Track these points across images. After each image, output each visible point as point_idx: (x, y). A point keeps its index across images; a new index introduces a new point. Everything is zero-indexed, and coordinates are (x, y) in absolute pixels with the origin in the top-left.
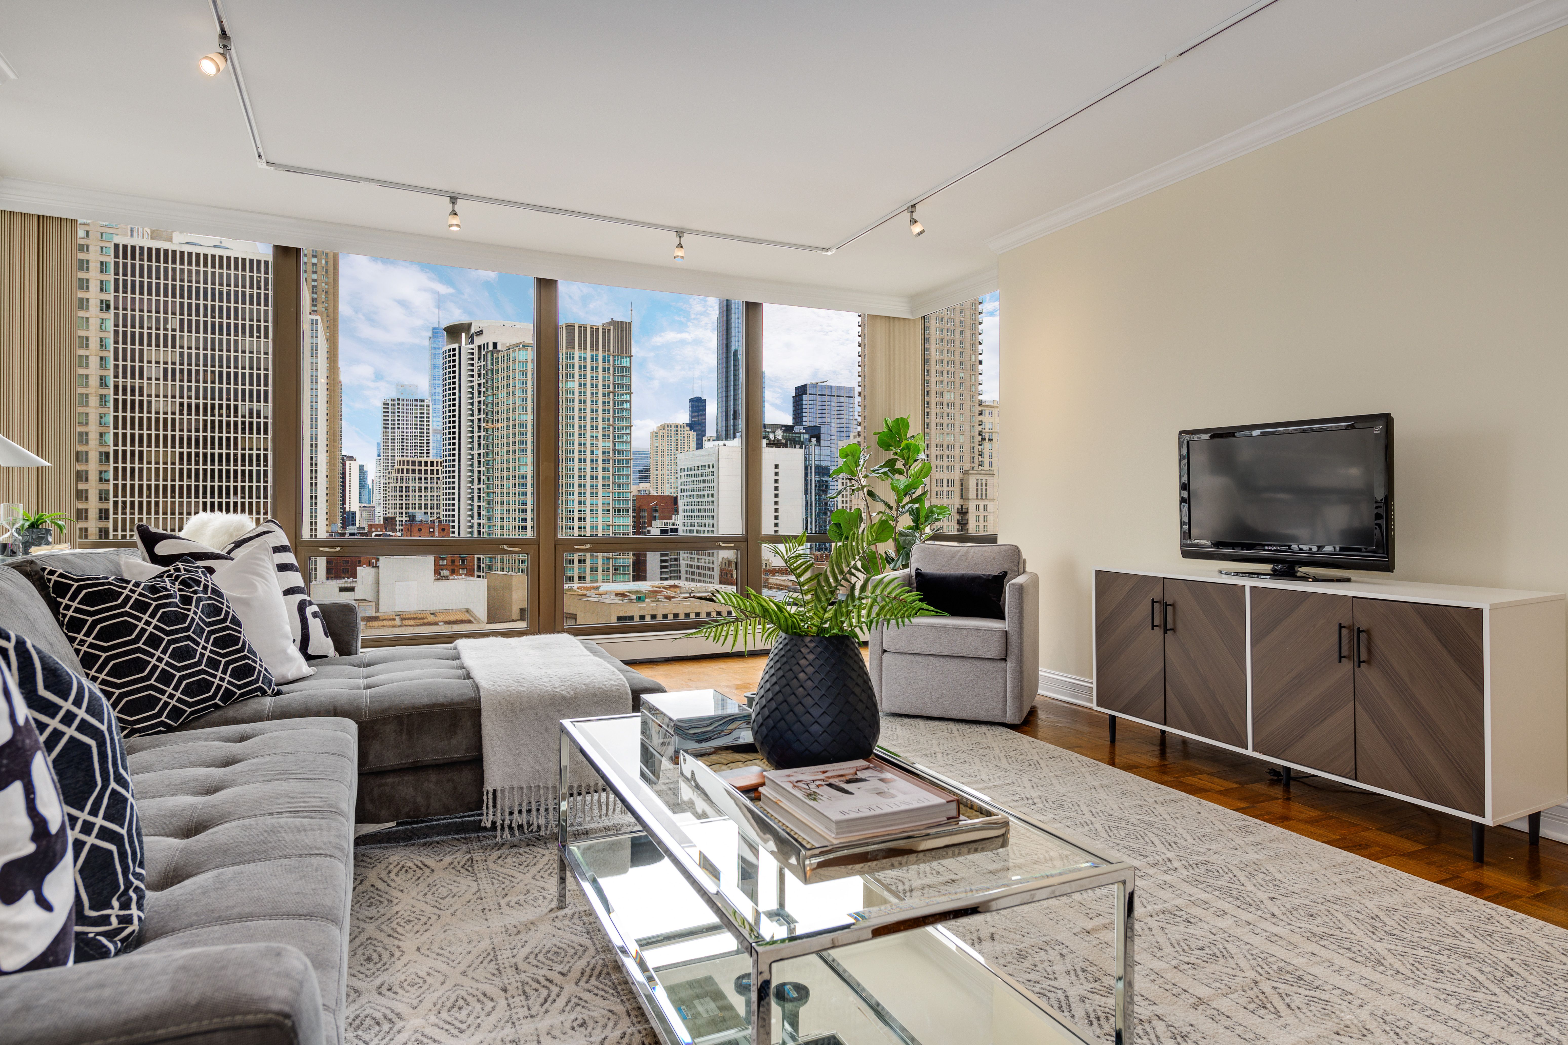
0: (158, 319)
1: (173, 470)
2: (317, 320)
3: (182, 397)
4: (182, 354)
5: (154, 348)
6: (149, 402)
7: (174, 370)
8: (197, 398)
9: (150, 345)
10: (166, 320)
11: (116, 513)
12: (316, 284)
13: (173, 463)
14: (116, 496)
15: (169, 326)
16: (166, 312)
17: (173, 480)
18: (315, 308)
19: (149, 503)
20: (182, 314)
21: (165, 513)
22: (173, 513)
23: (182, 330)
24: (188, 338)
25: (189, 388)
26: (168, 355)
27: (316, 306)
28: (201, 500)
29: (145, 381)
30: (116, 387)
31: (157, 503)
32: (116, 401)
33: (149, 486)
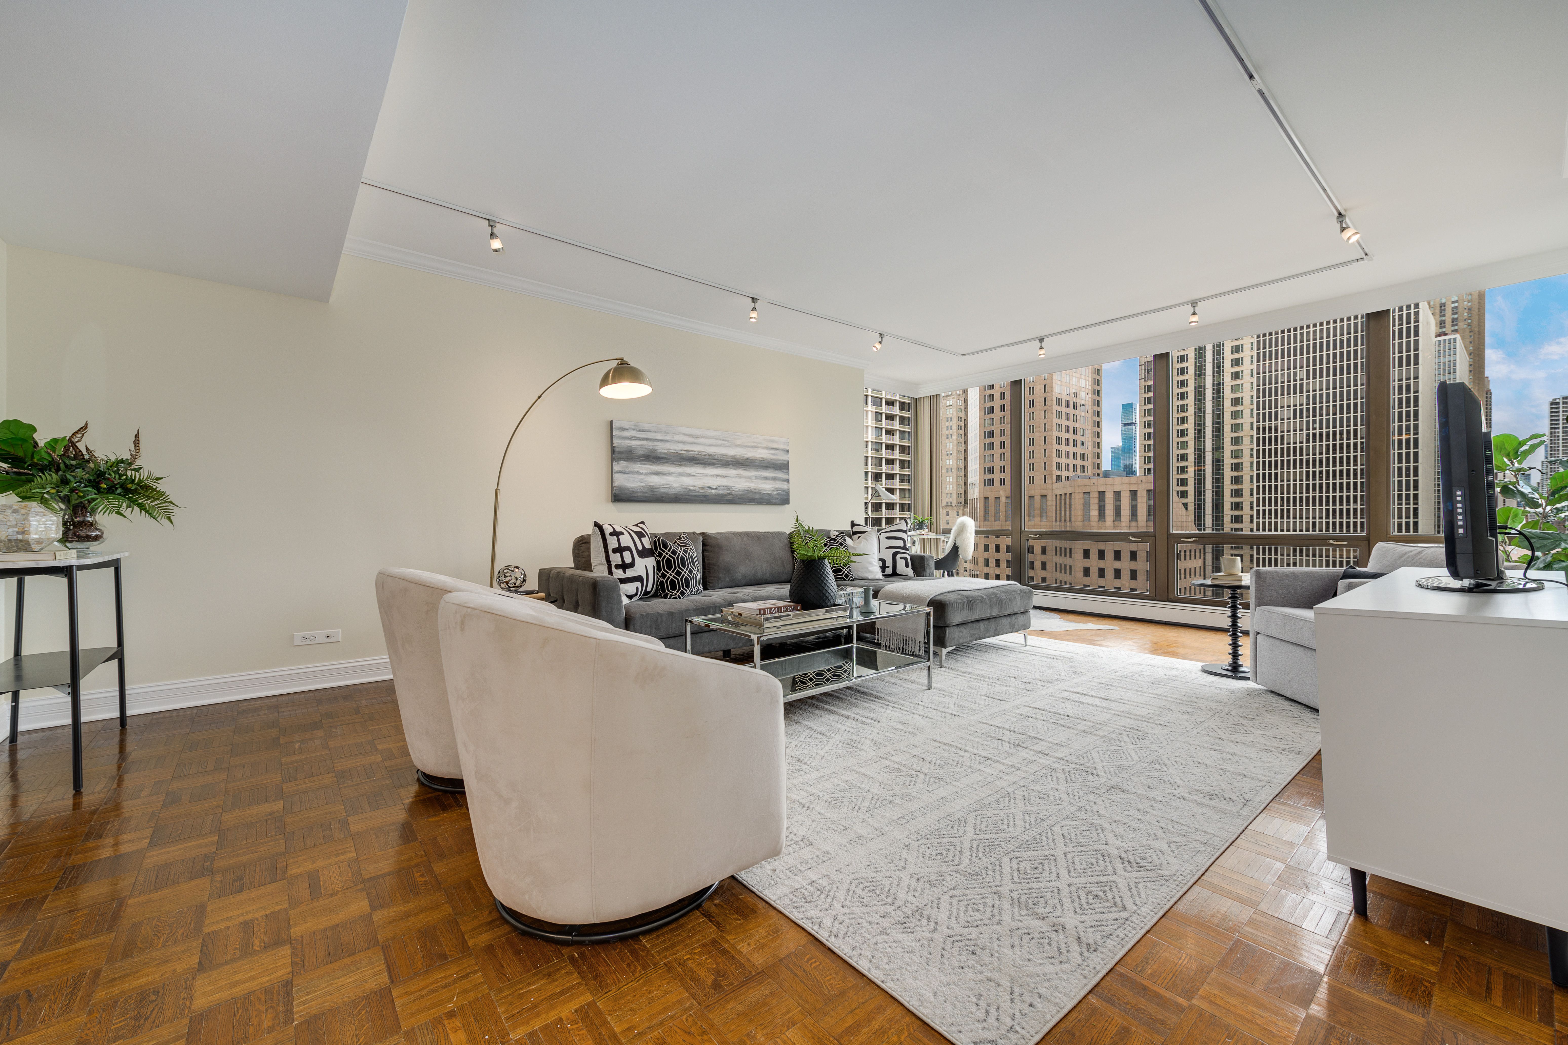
0: (1289, 374)
1: (1301, 485)
2: (1455, 339)
3: (1308, 429)
4: (1308, 397)
5: (1286, 396)
6: (1282, 437)
7: (1301, 410)
8: (1321, 428)
9: (1282, 394)
10: (1295, 374)
11: (1258, 518)
12: (1456, 305)
13: (1301, 480)
14: (1258, 505)
15: (1298, 378)
16: (1295, 368)
17: (1301, 493)
18: (1456, 328)
19: (1282, 510)
20: (1308, 366)
21: (1295, 518)
22: (1301, 518)
23: (1308, 378)
24: (1314, 384)
25: (1314, 422)
26: (1297, 399)
27: (1456, 325)
28: (1324, 507)
29: (1279, 422)
30: (1258, 429)
31: (1288, 511)
32: (1258, 438)
33: (1282, 498)
